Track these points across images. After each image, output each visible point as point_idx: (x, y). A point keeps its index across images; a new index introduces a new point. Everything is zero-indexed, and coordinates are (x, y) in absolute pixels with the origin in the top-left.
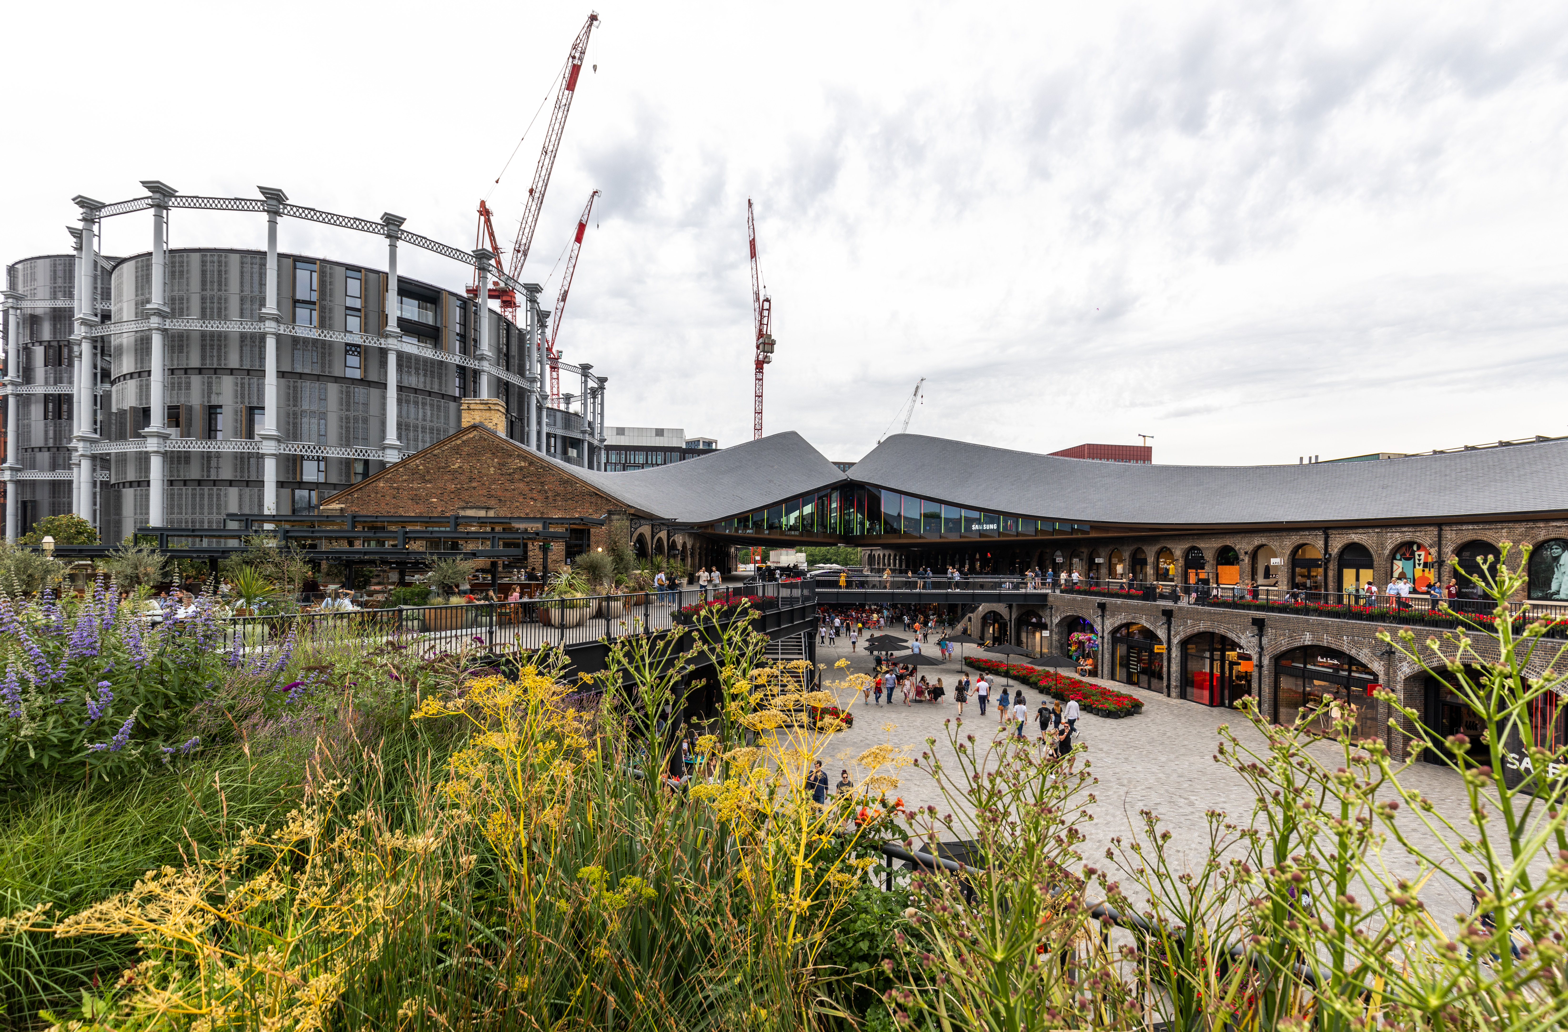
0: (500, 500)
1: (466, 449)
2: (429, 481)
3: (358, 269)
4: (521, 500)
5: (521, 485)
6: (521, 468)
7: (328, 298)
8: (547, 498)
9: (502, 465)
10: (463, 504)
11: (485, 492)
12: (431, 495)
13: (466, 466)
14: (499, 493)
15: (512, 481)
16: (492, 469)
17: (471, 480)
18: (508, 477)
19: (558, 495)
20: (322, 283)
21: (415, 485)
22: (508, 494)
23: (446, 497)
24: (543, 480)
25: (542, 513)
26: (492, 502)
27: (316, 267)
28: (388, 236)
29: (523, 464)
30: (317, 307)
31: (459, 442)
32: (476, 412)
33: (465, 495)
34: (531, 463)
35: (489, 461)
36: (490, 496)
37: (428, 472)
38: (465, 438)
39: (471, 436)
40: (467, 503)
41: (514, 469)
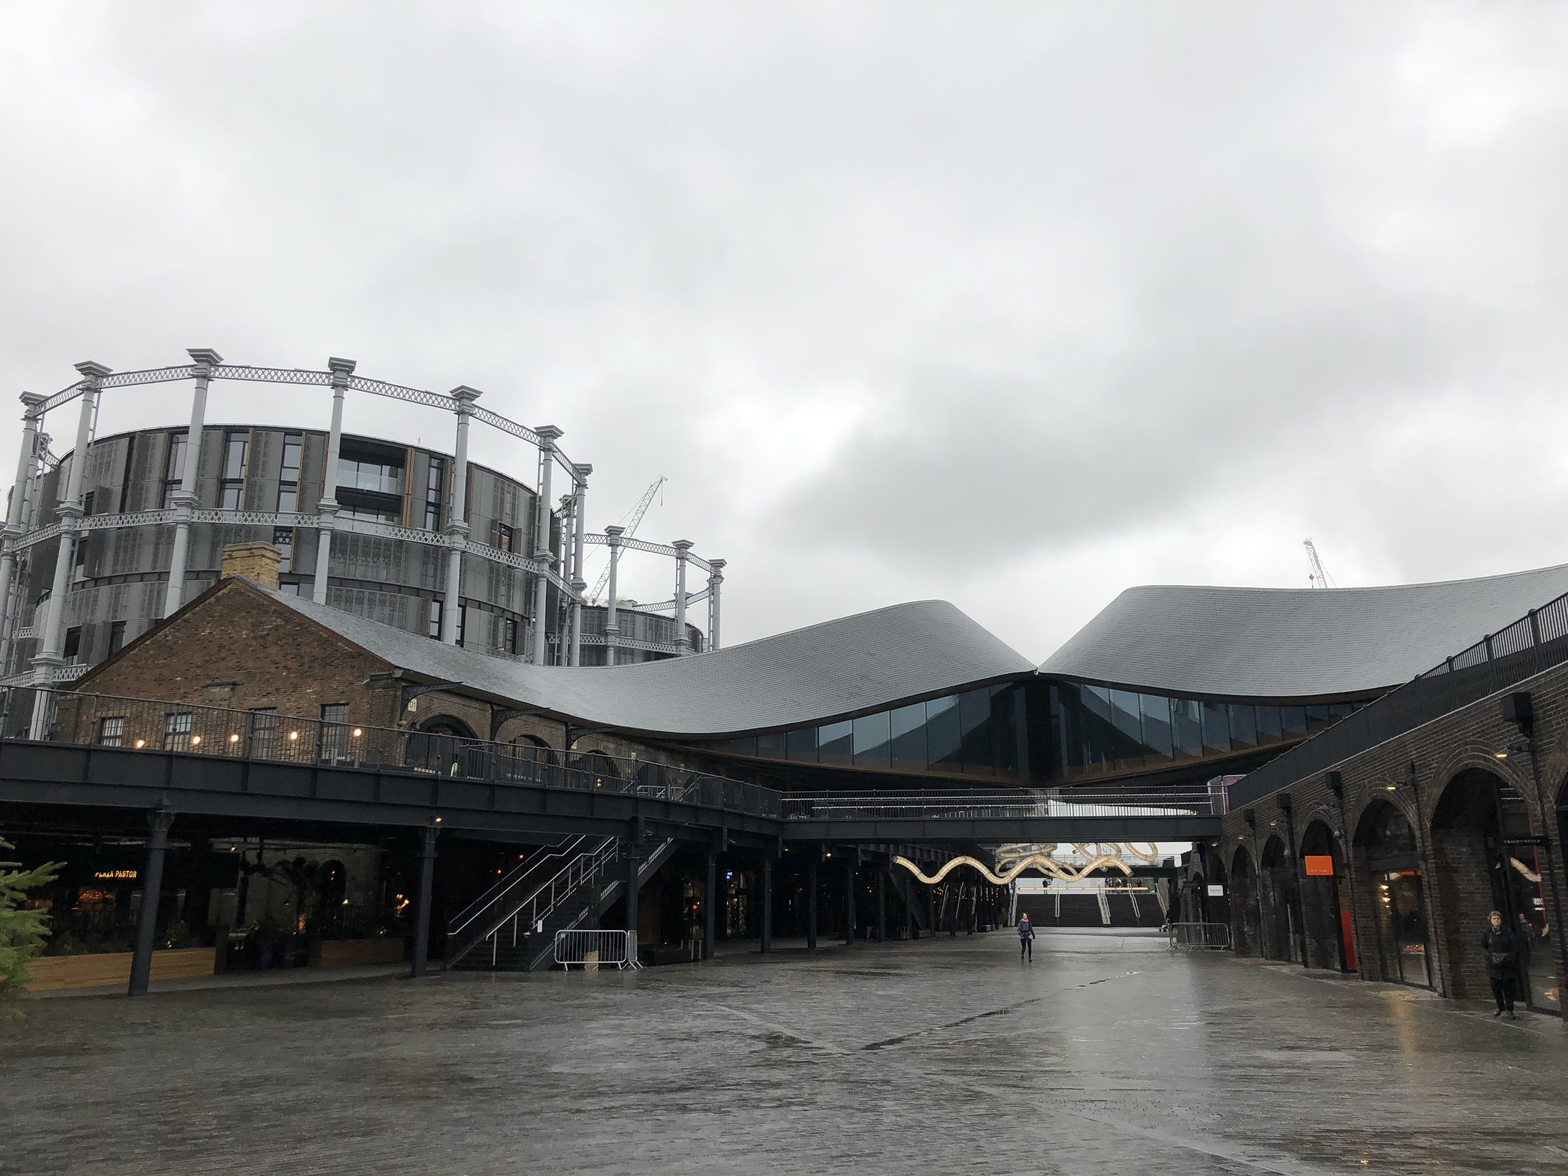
0: (250, 672)
1: (219, 609)
2: (175, 655)
3: (297, 432)
5: (275, 650)
7: (260, 473)
8: (302, 664)
9: (256, 625)
10: (208, 681)
11: (233, 664)
12: (175, 672)
13: (217, 632)
14: (250, 663)
15: (265, 646)
16: (245, 632)
18: (261, 641)
20: (254, 453)
21: (161, 662)
22: (259, 663)
23: (191, 674)
24: (299, 641)
26: (241, 676)
27: (249, 437)
28: (334, 386)
30: (244, 486)
31: (212, 599)
33: (212, 669)
35: (243, 622)
36: (239, 668)
37: (176, 644)
38: (221, 593)
39: (227, 590)
40: (213, 679)
41: (270, 629)
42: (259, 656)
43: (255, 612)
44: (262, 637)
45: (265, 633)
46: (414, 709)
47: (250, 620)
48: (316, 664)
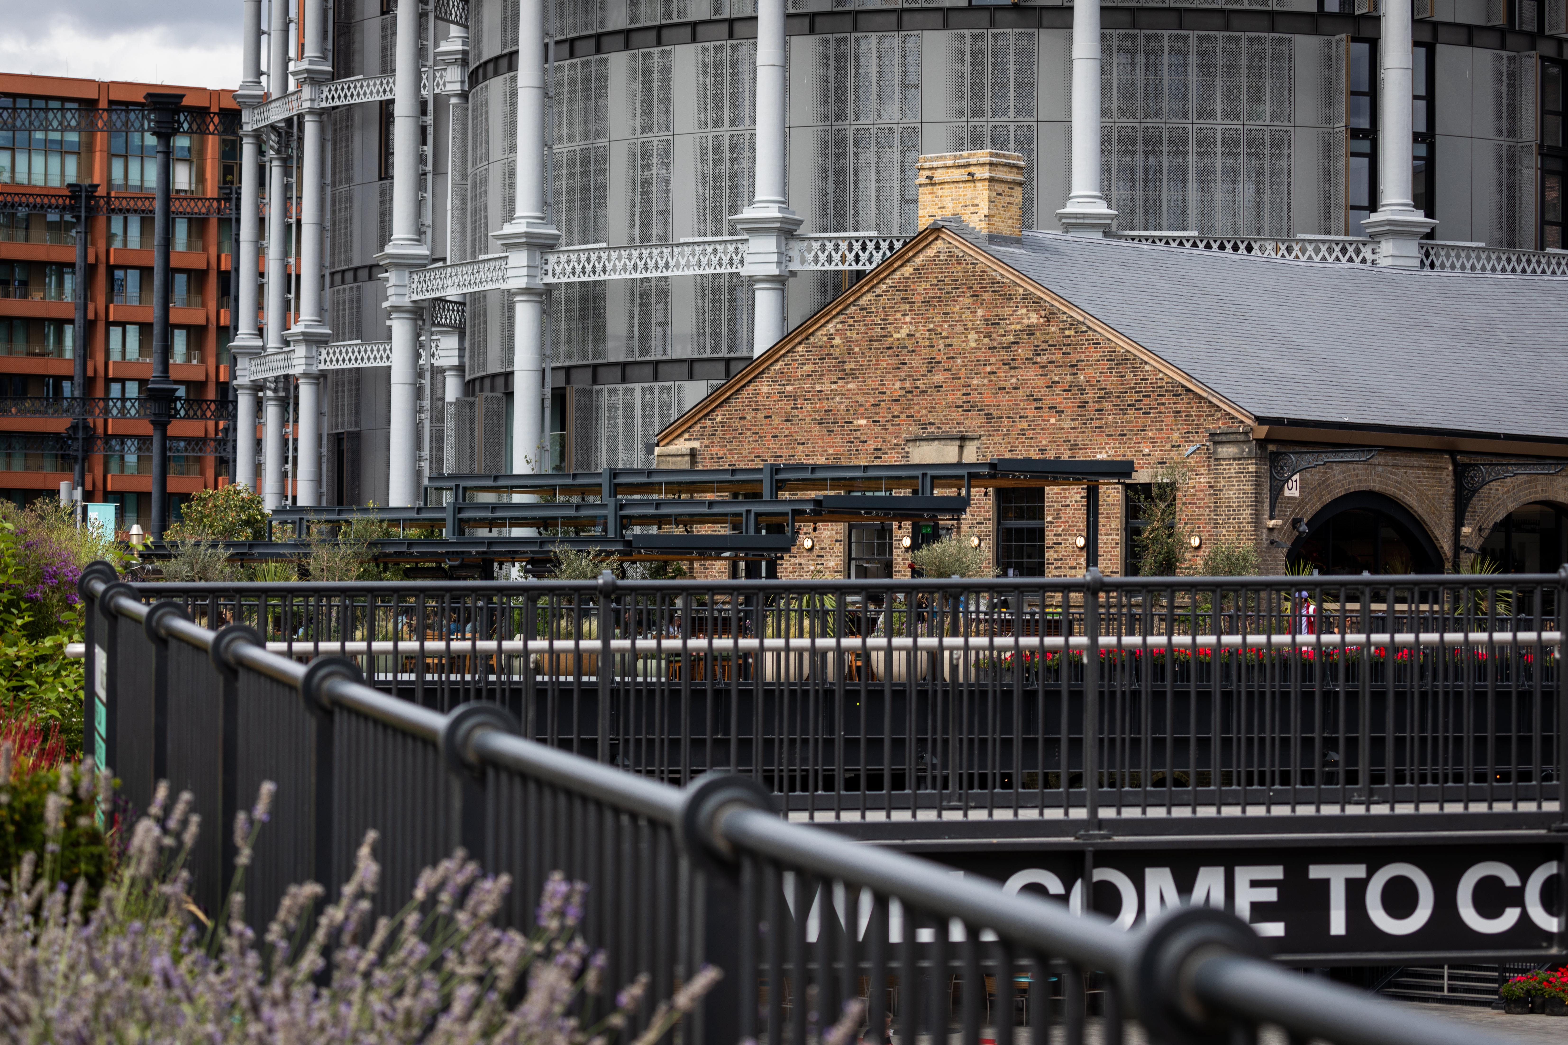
0: (989, 416)
1: (921, 288)
2: (852, 375)
4: (1031, 413)
5: (1030, 374)
6: (1030, 331)
8: (1083, 405)
9: (992, 323)
10: (916, 430)
11: (958, 397)
12: (854, 409)
13: (922, 333)
14: (988, 398)
15: (1011, 365)
16: (973, 336)
17: (932, 365)
18: (1004, 355)
19: (1106, 395)
21: (827, 387)
22: (1004, 399)
23: (884, 414)
24: (1074, 358)
25: (1074, 447)
26: (973, 423)
29: (1034, 319)
31: (908, 270)
32: (947, 190)
33: (920, 406)
34: (1050, 316)
35: (967, 315)
36: (968, 407)
37: (850, 352)
38: (918, 260)
39: (931, 252)
40: (924, 426)
41: (1017, 333)
42: (1003, 384)
43: (986, 296)
44: (1007, 348)
45: (1011, 338)
46: (1295, 493)
47: (980, 312)
48: (1108, 405)
